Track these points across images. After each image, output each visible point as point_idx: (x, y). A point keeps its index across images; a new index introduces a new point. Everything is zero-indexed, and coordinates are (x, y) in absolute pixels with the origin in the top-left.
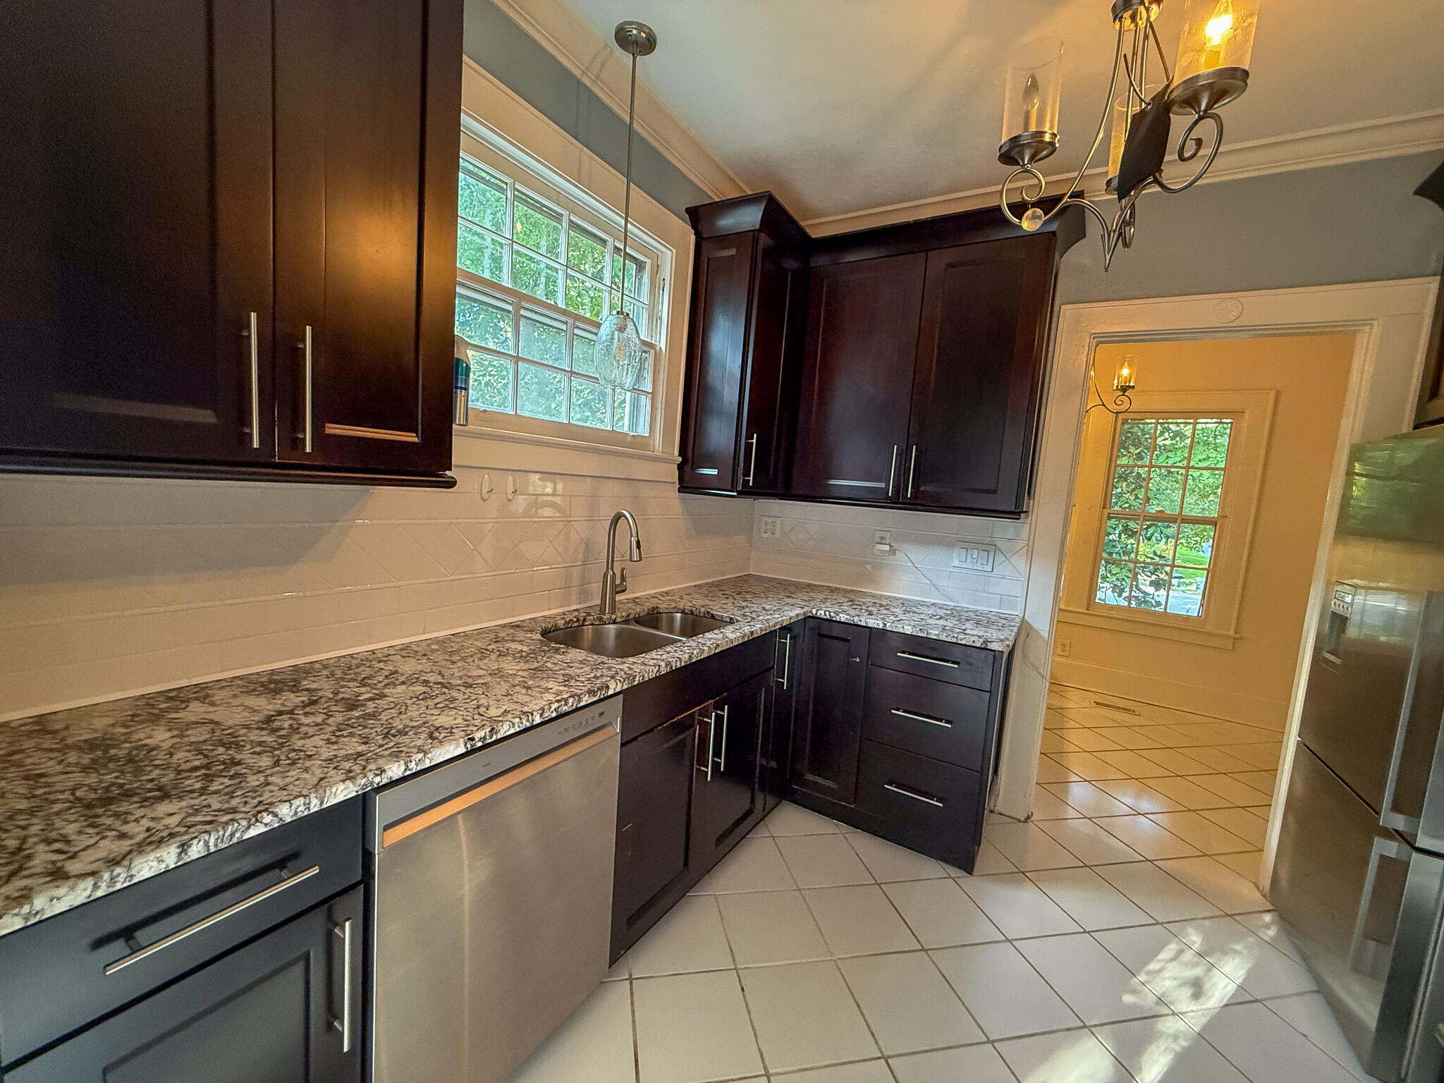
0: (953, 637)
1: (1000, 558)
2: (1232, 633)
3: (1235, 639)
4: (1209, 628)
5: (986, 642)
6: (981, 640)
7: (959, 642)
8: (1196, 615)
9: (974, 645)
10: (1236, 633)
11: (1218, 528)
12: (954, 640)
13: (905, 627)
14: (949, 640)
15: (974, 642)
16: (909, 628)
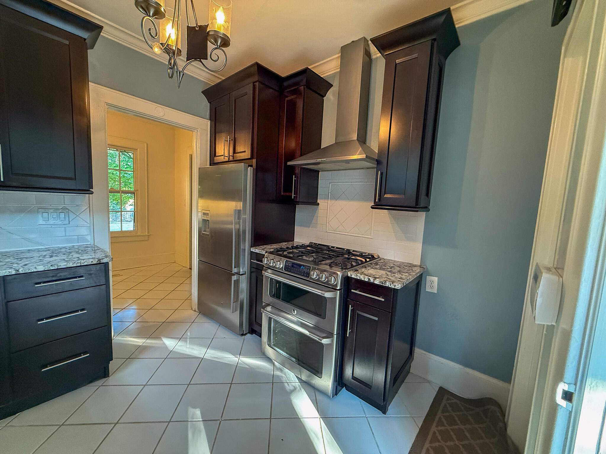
0: (78, 263)
1: (72, 216)
2: (147, 234)
3: (148, 236)
4: (139, 234)
5: (99, 260)
6: (97, 260)
7: (82, 264)
8: (133, 230)
9: (92, 263)
10: (148, 233)
11: (135, 195)
12: (79, 265)
13: (37, 267)
14: (75, 266)
15: (92, 262)
16: (42, 267)
